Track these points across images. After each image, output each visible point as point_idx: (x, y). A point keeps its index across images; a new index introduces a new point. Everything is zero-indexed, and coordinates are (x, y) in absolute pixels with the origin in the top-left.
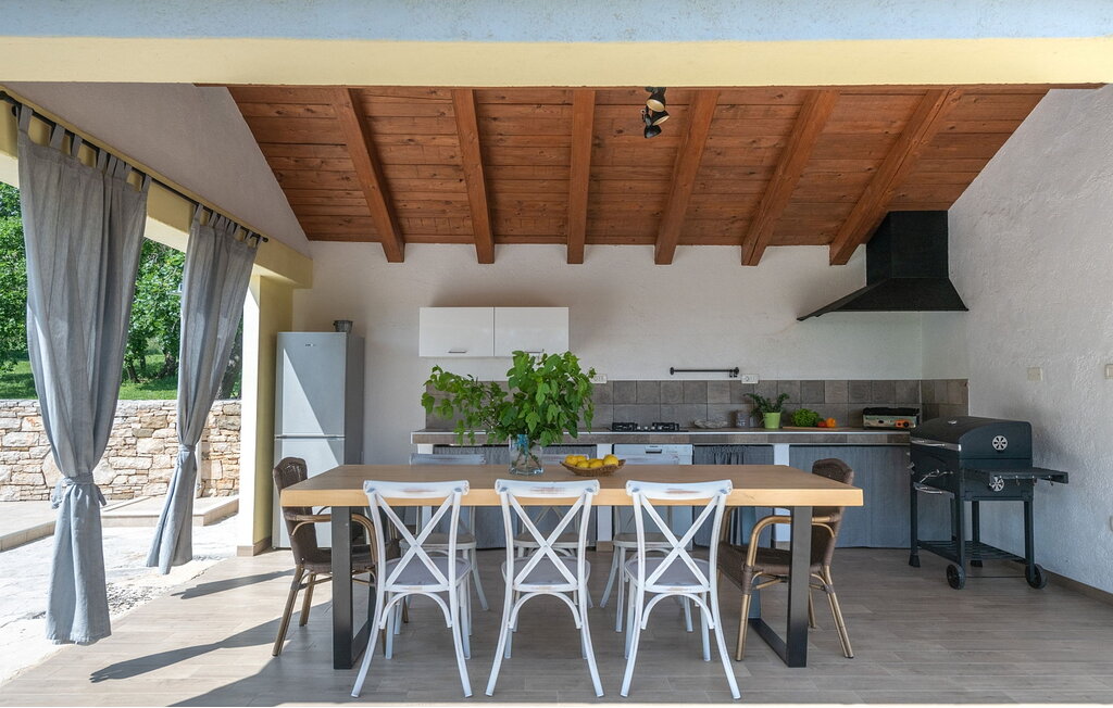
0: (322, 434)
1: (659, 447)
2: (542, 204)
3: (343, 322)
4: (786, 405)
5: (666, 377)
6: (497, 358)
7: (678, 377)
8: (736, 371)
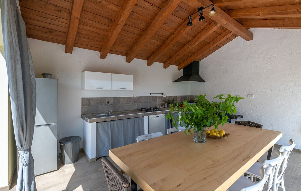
0: (46, 124)
1: (159, 115)
2: (128, 42)
3: (47, 74)
4: (175, 102)
5: (149, 95)
6: (113, 90)
7: (152, 95)
8: (162, 94)
